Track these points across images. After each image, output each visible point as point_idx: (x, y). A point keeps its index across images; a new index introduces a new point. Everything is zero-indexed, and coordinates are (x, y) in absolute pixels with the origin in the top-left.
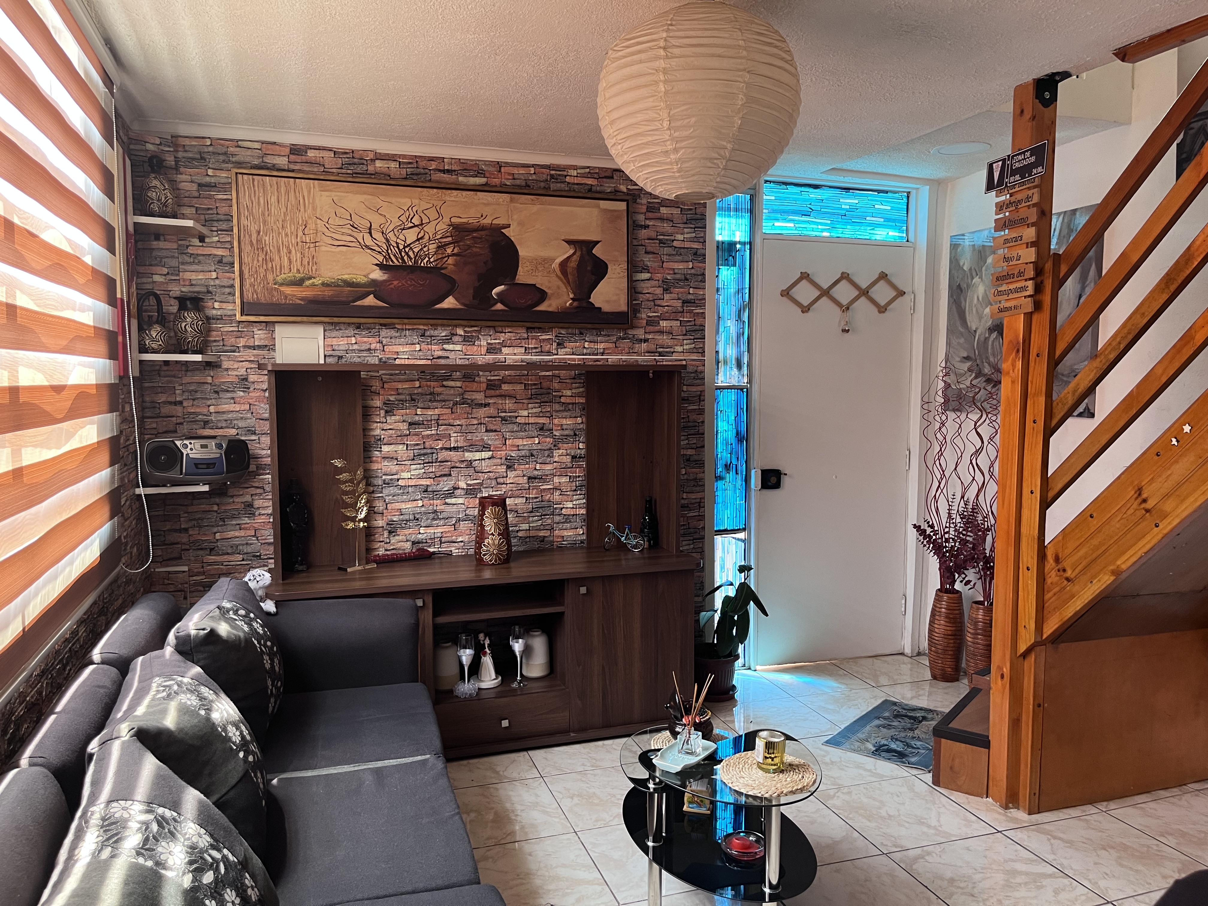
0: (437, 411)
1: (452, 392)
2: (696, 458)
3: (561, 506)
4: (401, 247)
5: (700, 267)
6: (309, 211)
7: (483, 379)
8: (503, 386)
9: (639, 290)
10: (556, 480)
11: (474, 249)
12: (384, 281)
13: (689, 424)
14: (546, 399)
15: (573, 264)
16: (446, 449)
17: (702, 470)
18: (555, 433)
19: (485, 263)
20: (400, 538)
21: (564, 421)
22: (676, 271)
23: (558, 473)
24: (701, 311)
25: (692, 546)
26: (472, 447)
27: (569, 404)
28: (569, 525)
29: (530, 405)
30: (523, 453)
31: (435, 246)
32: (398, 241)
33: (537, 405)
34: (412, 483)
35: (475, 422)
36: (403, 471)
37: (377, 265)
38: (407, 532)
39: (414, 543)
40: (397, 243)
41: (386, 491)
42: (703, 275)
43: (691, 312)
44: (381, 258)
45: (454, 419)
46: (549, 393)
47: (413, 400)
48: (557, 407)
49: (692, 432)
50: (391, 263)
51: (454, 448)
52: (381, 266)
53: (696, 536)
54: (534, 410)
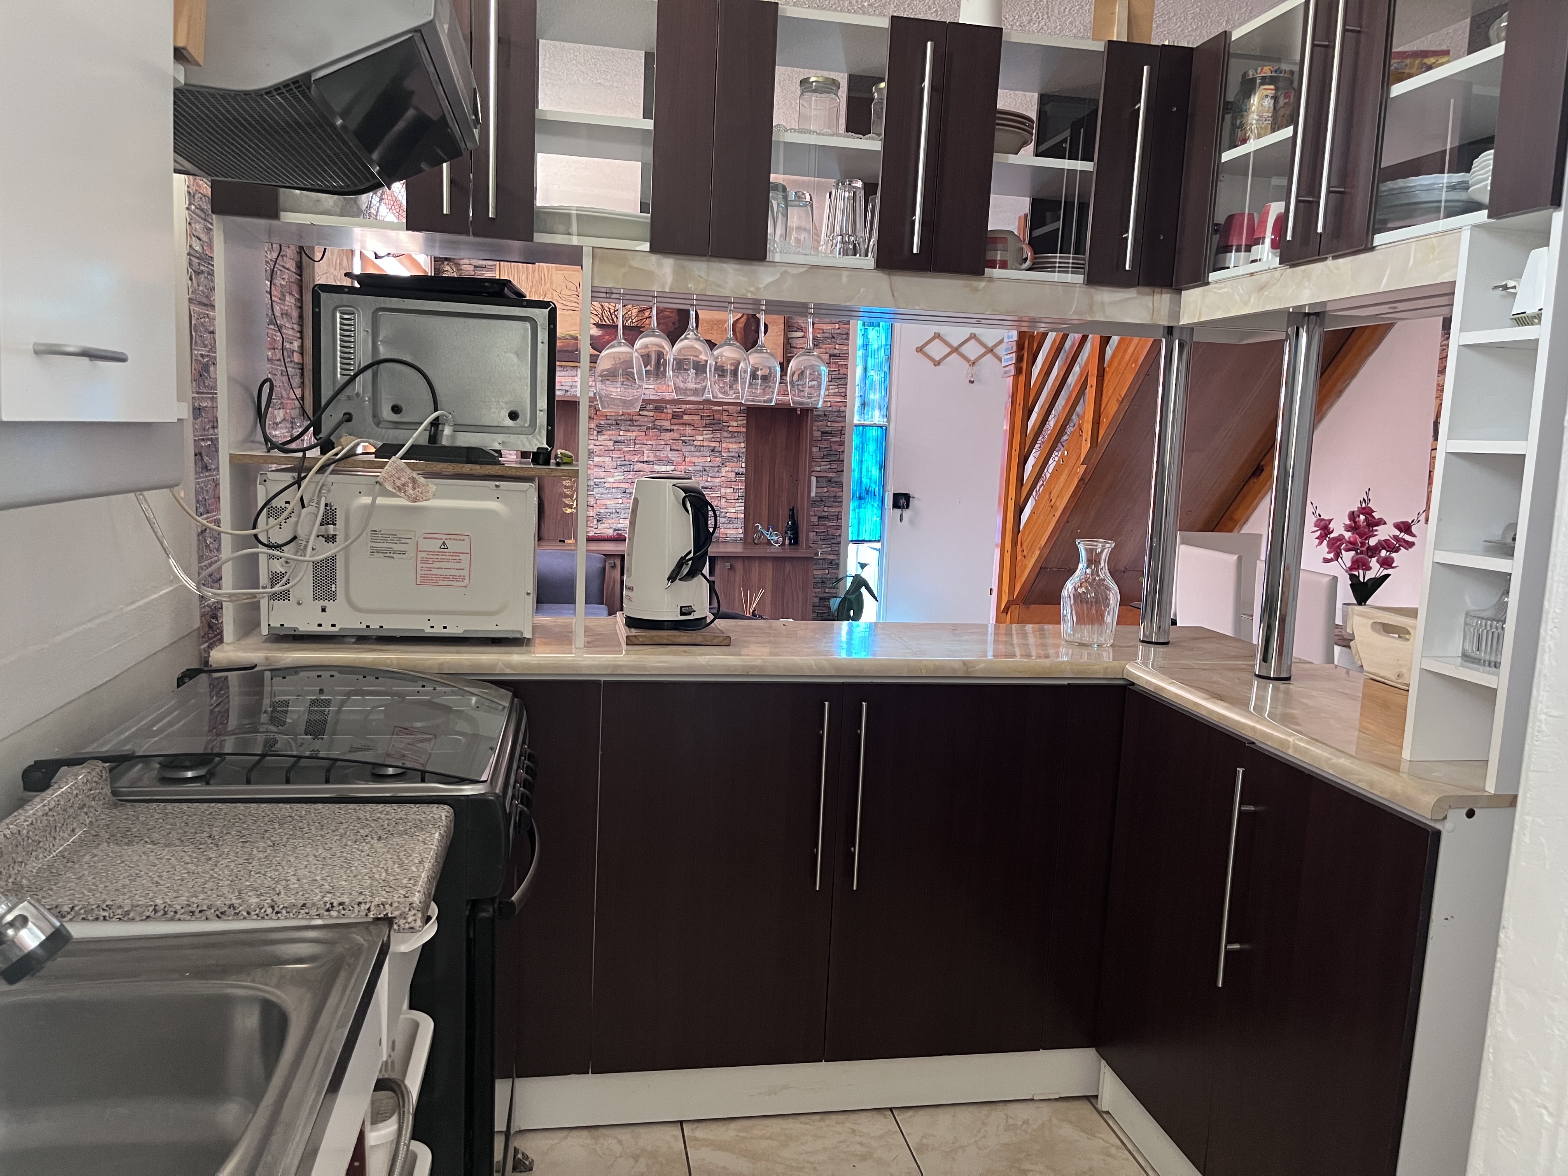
0: (635, 434)
1: (646, 419)
2: (836, 480)
3: (726, 511)
4: (612, 311)
5: (845, 328)
6: (548, 285)
7: (669, 411)
8: (684, 416)
9: (794, 345)
10: (723, 490)
11: (666, 313)
12: (599, 336)
13: (832, 453)
14: (717, 428)
15: (741, 325)
16: (641, 462)
17: (840, 490)
18: (723, 454)
19: (673, 324)
20: (605, 525)
21: (731, 446)
22: (825, 331)
23: (725, 485)
24: (845, 363)
25: (830, 549)
26: (660, 461)
27: (735, 432)
28: (731, 525)
29: (705, 432)
30: (698, 468)
31: (637, 310)
32: (610, 307)
33: (710, 432)
34: (615, 485)
35: (663, 443)
36: (608, 476)
37: (594, 324)
38: (610, 521)
39: (615, 530)
40: (609, 309)
41: (596, 490)
42: (848, 334)
43: (836, 363)
44: (597, 319)
45: (647, 440)
46: (720, 424)
47: (617, 424)
48: (725, 434)
49: (834, 459)
50: (604, 323)
51: (646, 462)
52: (597, 325)
53: (833, 541)
54: (708, 436)
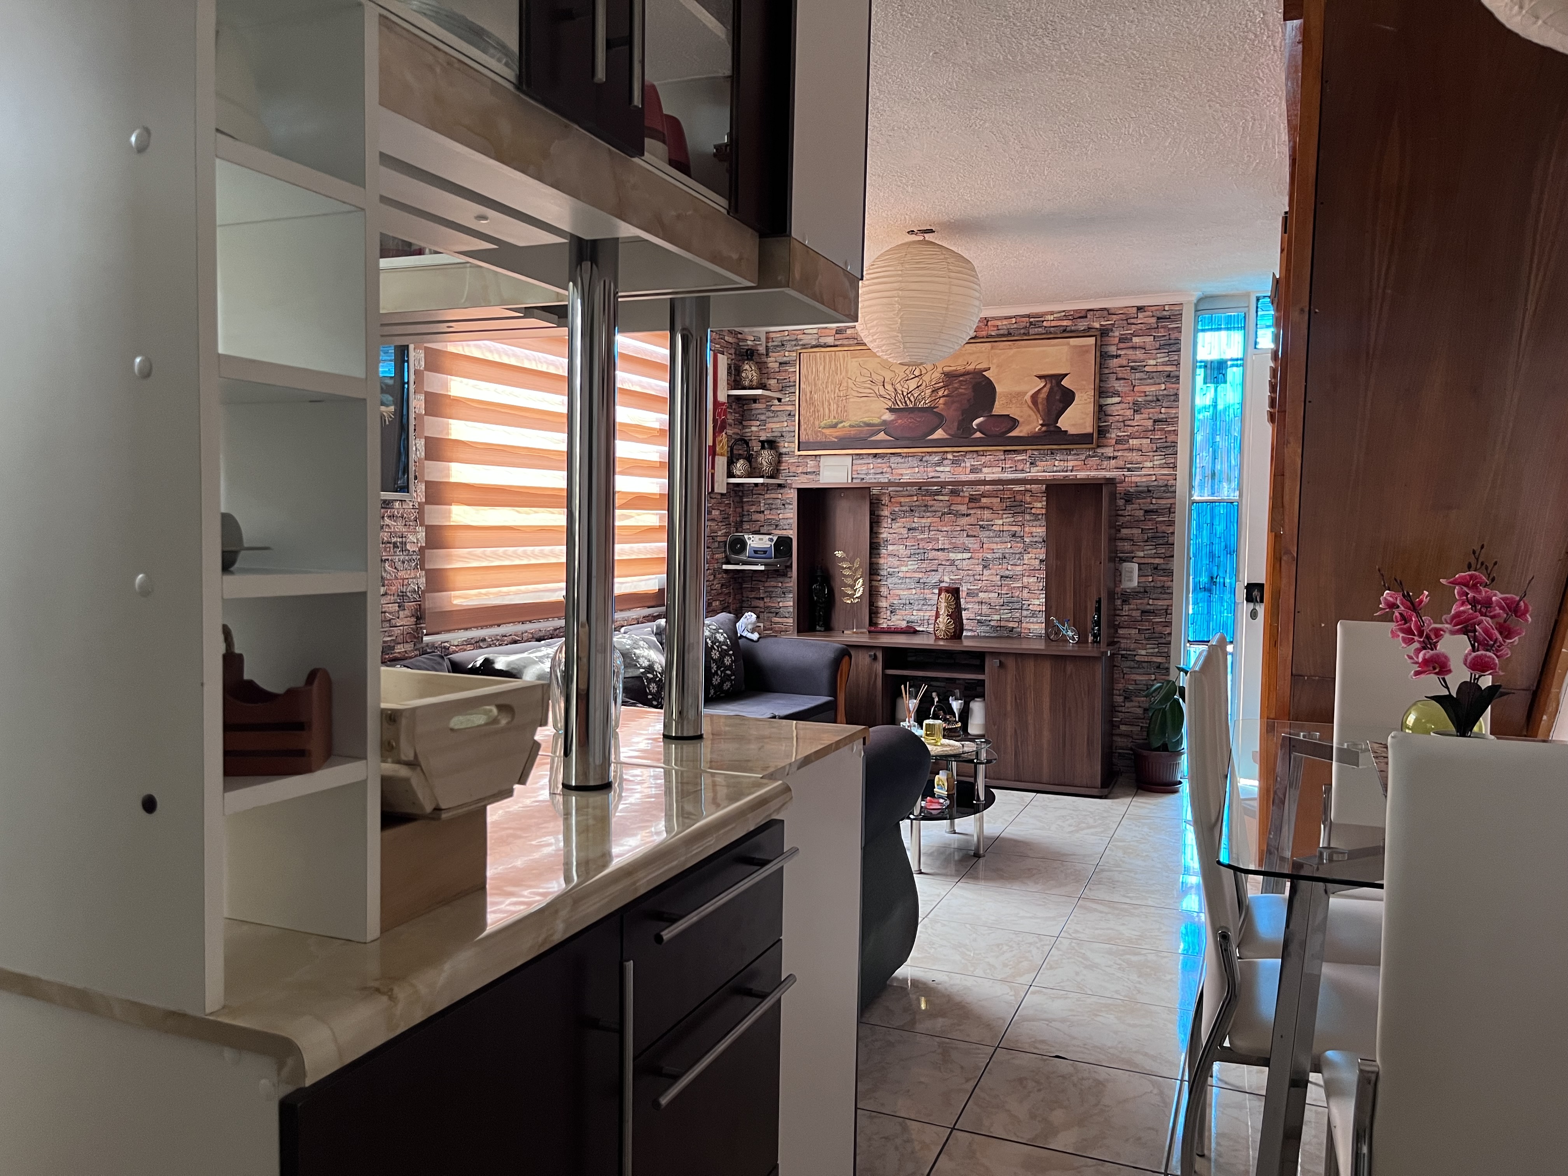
0: (929, 520)
1: (941, 504)
2: (1164, 567)
3: (1029, 602)
4: (905, 394)
5: (1173, 388)
6: (844, 374)
7: (967, 494)
8: (982, 499)
9: (1109, 413)
10: (1025, 579)
11: (960, 390)
12: (892, 421)
13: (1158, 534)
14: (1018, 511)
15: (1043, 395)
16: (936, 550)
17: (1170, 579)
18: (1025, 539)
19: (968, 401)
20: (898, 617)
21: (1034, 529)
22: (1147, 393)
23: (1027, 574)
24: (1174, 428)
25: (1156, 650)
26: (955, 548)
27: (1039, 514)
28: (1035, 619)
29: (1005, 516)
30: (997, 555)
31: (930, 390)
32: (903, 389)
33: (1010, 515)
34: (908, 575)
35: (959, 528)
36: (902, 565)
37: (887, 409)
38: (903, 612)
39: (908, 622)
40: (902, 391)
41: (890, 580)
42: (1176, 395)
43: (1161, 430)
44: (890, 404)
45: (941, 526)
46: (1022, 506)
47: (912, 511)
48: (1028, 517)
49: (1161, 542)
50: (897, 407)
51: (942, 549)
52: (891, 410)
53: (1163, 641)
54: (1008, 520)
